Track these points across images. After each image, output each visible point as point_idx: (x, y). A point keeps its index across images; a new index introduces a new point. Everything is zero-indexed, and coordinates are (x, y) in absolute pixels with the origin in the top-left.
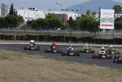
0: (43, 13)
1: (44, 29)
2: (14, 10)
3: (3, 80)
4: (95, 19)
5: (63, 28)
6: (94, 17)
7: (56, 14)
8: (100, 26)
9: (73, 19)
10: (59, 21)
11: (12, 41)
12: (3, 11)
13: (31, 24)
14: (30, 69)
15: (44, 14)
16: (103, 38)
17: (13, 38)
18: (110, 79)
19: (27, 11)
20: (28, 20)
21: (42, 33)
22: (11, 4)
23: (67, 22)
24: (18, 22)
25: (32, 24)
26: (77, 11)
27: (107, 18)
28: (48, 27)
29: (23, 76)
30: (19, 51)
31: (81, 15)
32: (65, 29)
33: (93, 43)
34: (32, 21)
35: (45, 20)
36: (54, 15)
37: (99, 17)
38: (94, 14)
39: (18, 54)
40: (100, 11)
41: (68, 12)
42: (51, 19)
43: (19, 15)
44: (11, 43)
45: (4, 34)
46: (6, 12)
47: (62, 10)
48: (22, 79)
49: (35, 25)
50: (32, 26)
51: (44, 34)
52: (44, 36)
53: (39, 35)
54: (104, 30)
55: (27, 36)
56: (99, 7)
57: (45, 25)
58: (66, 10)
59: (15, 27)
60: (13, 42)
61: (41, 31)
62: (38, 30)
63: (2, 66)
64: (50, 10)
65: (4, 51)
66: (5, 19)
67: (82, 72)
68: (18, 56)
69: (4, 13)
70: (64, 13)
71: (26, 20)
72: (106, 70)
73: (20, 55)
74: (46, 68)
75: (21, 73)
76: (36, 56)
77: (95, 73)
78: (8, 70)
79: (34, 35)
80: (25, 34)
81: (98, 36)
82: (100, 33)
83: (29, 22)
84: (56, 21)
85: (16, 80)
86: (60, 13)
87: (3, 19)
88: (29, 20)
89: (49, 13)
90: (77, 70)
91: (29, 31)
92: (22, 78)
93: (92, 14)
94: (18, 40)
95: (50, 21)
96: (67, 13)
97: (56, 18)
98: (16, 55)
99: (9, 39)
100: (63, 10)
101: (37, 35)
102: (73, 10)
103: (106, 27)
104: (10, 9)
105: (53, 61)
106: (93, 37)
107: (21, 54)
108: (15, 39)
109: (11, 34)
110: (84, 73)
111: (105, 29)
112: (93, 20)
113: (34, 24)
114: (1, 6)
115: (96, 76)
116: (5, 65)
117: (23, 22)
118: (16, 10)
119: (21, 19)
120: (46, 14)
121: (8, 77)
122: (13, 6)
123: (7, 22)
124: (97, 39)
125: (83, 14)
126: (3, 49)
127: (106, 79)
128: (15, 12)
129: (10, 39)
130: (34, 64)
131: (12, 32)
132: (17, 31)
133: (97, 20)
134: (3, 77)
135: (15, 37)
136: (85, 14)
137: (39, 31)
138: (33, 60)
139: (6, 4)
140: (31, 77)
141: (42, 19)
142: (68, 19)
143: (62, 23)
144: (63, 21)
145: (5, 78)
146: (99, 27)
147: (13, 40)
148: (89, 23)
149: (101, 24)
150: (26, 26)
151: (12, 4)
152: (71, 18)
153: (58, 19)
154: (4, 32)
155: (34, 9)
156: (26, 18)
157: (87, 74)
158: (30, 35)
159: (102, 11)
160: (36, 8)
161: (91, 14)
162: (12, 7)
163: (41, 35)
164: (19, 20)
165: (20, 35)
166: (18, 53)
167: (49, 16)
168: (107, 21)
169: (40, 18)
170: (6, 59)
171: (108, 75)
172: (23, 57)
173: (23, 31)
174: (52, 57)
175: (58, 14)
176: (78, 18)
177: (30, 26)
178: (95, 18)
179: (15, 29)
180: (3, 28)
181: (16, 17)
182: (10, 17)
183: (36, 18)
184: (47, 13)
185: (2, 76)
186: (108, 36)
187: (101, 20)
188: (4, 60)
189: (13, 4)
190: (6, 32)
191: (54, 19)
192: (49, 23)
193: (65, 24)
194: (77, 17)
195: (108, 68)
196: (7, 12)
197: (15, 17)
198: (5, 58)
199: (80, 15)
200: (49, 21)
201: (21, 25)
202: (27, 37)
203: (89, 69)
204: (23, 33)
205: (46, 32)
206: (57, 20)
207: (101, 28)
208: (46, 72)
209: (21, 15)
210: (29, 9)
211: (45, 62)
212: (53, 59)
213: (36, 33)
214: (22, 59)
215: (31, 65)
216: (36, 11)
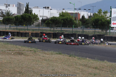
0: (57, 12)
1: (57, 27)
2: (29, 9)
3: (19, 74)
5: (76, 27)
6: (106, 15)
7: (69, 13)
9: (85, 18)
10: (72, 20)
11: (27, 38)
12: (19, 9)
15: (58, 12)
16: (114, 36)
19: (42, 10)
20: (43, 18)
21: (56, 31)
23: (80, 20)
24: (33, 20)
25: (46, 22)
26: (89, 10)
28: (61, 25)
29: (37, 71)
30: (34, 47)
31: (93, 14)
32: (77, 27)
34: (46, 19)
35: (59, 18)
36: (67, 13)
37: (111, 16)
38: (105, 13)
39: (33, 50)
40: (111, 10)
41: (81, 11)
42: (65, 18)
43: (34, 13)
45: (20, 31)
46: (21, 11)
47: (75, 9)
49: (49, 23)
50: (46, 24)
51: (57, 32)
53: (53, 32)
54: (115, 28)
56: (111, 7)
57: (59, 23)
58: (79, 9)
59: (30, 25)
61: (55, 29)
62: (52, 28)
64: (64, 9)
65: (20, 47)
66: (21, 17)
67: (93, 68)
68: (33, 52)
69: (20, 12)
70: (77, 12)
71: (41, 19)
73: (35, 51)
74: (59, 64)
75: (36, 68)
76: (50, 52)
77: (106, 69)
78: (23, 65)
79: (48, 32)
80: (40, 32)
81: (109, 34)
82: (111, 31)
83: (44, 20)
84: (69, 19)
85: (31, 75)
86: (73, 12)
87: (19, 17)
89: (62, 12)
90: (89, 65)
91: (44, 29)
92: (37, 73)
93: (104, 13)
95: (64, 20)
96: (79, 12)
97: (69, 16)
98: (31, 51)
99: (24, 36)
100: (76, 9)
101: (51, 32)
102: (86, 10)
104: (25, 7)
105: (66, 57)
106: (104, 35)
109: (27, 31)
110: (96, 68)
112: (104, 19)
113: (48, 22)
114: (18, 5)
115: (108, 71)
116: (21, 60)
117: (38, 20)
118: (31, 9)
119: (36, 17)
120: (60, 13)
121: (23, 72)
122: (28, 5)
123: (23, 20)
124: (108, 37)
130: (48, 59)
131: (28, 29)
132: (31, 29)
133: (108, 19)
134: (19, 72)
135: (30, 34)
136: (96, 13)
137: (53, 29)
138: (47, 56)
139: (22, 3)
140: (45, 72)
141: (55, 17)
142: (81, 17)
143: (75, 21)
144: (75, 19)
145: (20, 73)
146: (110, 25)
148: (100, 21)
149: (112, 22)
150: (41, 24)
151: (28, 3)
152: (83, 17)
154: (20, 29)
155: (48, 8)
156: (40, 16)
157: (98, 69)
160: (50, 7)
161: (102, 13)
162: (27, 6)
164: (34, 18)
165: (34, 32)
166: (33, 49)
167: (62, 15)
170: (21, 55)
172: (37, 53)
173: (38, 28)
174: (65, 53)
175: (71, 13)
176: (90, 17)
177: (45, 24)
178: (106, 17)
179: (30, 26)
180: (18, 25)
182: (25, 15)
183: (51, 17)
185: (18, 70)
187: (112, 19)
188: (20, 56)
190: (22, 29)
191: (67, 18)
192: (63, 21)
193: (77, 22)
194: (89, 16)
196: (23, 11)
197: (30, 15)
198: (20, 54)
199: (92, 14)
200: (62, 19)
201: (36, 23)
202: (42, 34)
203: (101, 65)
204: (38, 30)
205: (60, 29)
206: (70, 18)
207: (112, 26)
208: (60, 67)
209: (36, 14)
210: (44, 8)
211: (59, 57)
212: (66, 55)
213: (50, 30)
214: (37, 55)
215: (45, 61)
216: (50, 9)
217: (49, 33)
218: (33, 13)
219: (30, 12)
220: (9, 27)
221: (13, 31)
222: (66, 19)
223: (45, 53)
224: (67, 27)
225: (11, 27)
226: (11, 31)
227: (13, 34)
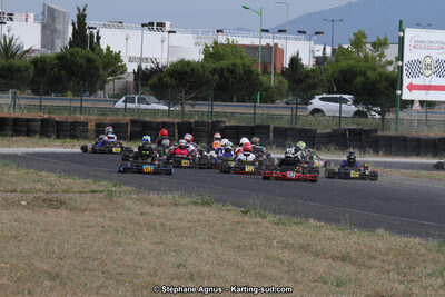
0: (194, 41)
1: (196, 99)
2: (88, 32)
3: (47, 283)
4: (384, 66)
5: (268, 98)
6: (382, 55)
7: (243, 46)
8: (401, 90)
9: (302, 65)
10: (251, 72)
11: (82, 142)
12: (48, 32)
13: (151, 82)
14: (146, 244)
15: (197, 44)
16: (414, 134)
17: (86, 132)
18: (439, 281)
19: (137, 35)
20: (139, 68)
21: (191, 114)
22: (79, 9)
23: (283, 73)
24: (102, 72)
25: (154, 79)
26: (316, 33)
27: (428, 60)
28: (211, 92)
29: (120, 270)
30: (105, 178)
31: (333, 50)
32: (273, 102)
33: (376, 152)
34: (152, 68)
35: (203, 66)
36: (235, 48)
37: (400, 57)
38: (380, 45)
39: (103, 189)
40: (401, 34)
41: (286, 39)
42: (224, 64)
43: (108, 48)
44: (77, 150)
45: (53, 116)
46: (58, 38)
47: (263, 31)
48: (118, 281)
49: (166, 86)
50: (153, 87)
51: (196, 118)
52: (197, 123)
53: (180, 121)
54: (416, 106)
55: (134, 122)
56: (401, 22)
57: (201, 86)
58: (280, 31)
59: (93, 92)
61: (188, 108)
63: (45, 230)
64: (221, 31)
65: (52, 177)
66: (57, 61)
67: (334, 258)
68: (102, 195)
69: (53, 42)
70: (271, 42)
71: (132, 68)
72: (423, 251)
73: (111, 193)
74: (204, 241)
75: (115, 257)
76: (169, 196)
77: (383, 261)
78: (66, 246)
79: (160, 121)
80: (128, 118)
81: (393, 125)
82: (402, 115)
83: (144, 73)
84: (241, 71)
85: (96, 284)
86: (256, 42)
87: (48, 60)
88: (143, 67)
89: (216, 43)
90: (319, 247)
92: (119, 277)
93: (374, 45)
95: (221, 72)
96: (281, 43)
97: (242, 58)
98: (94, 192)
100: (267, 31)
101: (171, 120)
102: (304, 33)
103: (424, 92)
104: (73, 24)
105: (229, 215)
106: (376, 130)
107: (114, 189)
108: (93, 137)
109: (78, 115)
110: (344, 258)
111: (422, 103)
112: (375, 70)
113: (160, 79)
114: (43, 14)
115: (389, 271)
116: (56, 229)
117: (122, 73)
118: (95, 31)
119: (113, 62)
120: (206, 47)
121: (65, 273)
122: (84, 16)
123: (63, 72)
124: (390, 139)
125: (340, 46)
126: (48, 171)
127: (426, 282)
128: (92, 35)
129: (74, 136)
130: (162, 224)
131: (81, 109)
132: (98, 105)
133: (390, 68)
134: (50, 274)
135: (91, 126)
136: (346, 47)
137: (178, 108)
138: (156, 211)
139: (60, 9)
140: (149, 275)
141: (189, 63)
142: (286, 64)
143: (263, 78)
144: (265, 71)
145: (54, 277)
146: (399, 92)
147: (85, 138)
148: (360, 79)
149: (406, 81)
150: (132, 87)
151: (82, 8)
152: (295, 61)
153: (247, 63)
154: (51, 110)
155: (161, 25)
156: (131, 60)
157: (354, 263)
158: (147, 119)
159: (409, 34)
160: (168, 24)
161: (369, 46)
162: (81, 18)
163: (185, 119)
164: (106, 66)
165: (108, 119)
166: (103, 185)
167: (215, 53)
168: (428, 72)
169: (183, 60)
170: (57, 208)
171: (431, 268)
172: (119, 199)
174: (225, 202)
175: (247, 47)
176: (320, 61)
177: (148, 88)
178: (384, 60)
179: (92, 98)
180: (47, 93)
181: (95, 57)
182: (72, 55)
183: (170, 60)
184: (210, 43)
185: (45, 267)
186: (430, 127)
187: (405, 67)
188: (51, 212)
189: (84, 10)
190: (59, 108)
191: (234, 65)
192: (216, 77)
193: (273, 81)
194: (317, 59)
195: (433, 243)
196: (64, 38)
197: (91, 54)
198: (53, 203)
199: (329, 51)
200: (214, 71)
201: (113, 85)
202: (136, 129)
203: (363, 247)
204: (122, 112)
205: (205, 109)
206: (244, 65)
207: (404, 97)
208: (205, 256)
209: (115, 49)
210: (143, 25)
211: (202, 218)
212: (230, 207)
213: (169, 113)
214: (117, 208)
215: (148, 230)
216: (170, 32)
217: (164, 124)
218: (103, 46)
219: (92, 41)
220: (9, 101)
221: (26, 115)
222: (228, 69)
223: (149, 202)
224: (235, 99)
225: (17, 102)
226: (17, 114)
227: (27, 126)
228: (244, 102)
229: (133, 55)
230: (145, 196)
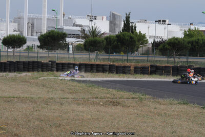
0: (179, 28)
1: (180, 55)
2: (131, 25)
7: (202, 31)
11: (128, 75)
12: (112, 25)
13: (160, 47)
14: (157, 122)
15: (181, 30)
17: (130, 70)
19: (153, 26)
20: (154, 41)
21: (178, 63)
22: (126, 14)
24: (137, 43)
25: (161, 46)
28: (188, 52)
29: (145, 134)
30: (138, 92)
34: (160, 41)
35: (183, 40)
36: (198, 32)
39: (137, 97)
42: (193, 39)
43: (140, 32)
44: (125, 79)
45: (115, 63)
46: (117, 27)
49: (166, 49)
50: (160, 50)
51: (181, 64)
52: (181, 66)
53: (173, 66)
55: (152, 66)
57: (183, 49)
59: (133, 52)
60: (129, 77)
61: (177, 60)
62: (170, 58)
64: (192, 24)
65: (114, 91)
66: (116, 38)
68: (137, 100)
69: (115, 29)
71: (151, 41)
73: (141, 99)
74: (184, 121)
75: (143, 128)
76: (168, 100)
78: (120, 123)
79: (163, 65)
80: (148, 64)
83: (156, 43)
84: (201, 42)
87: (112, 38)
88: (156, 41)
89: (190, 29)
91: (156, 59)
94: (137, 73)
95: (192, 43)
97: (202, 36)
98: (133, 98)
99: (121, 71)
101: (169, 65)
104: (124, 21)
105: (196, 109)
107: (142, 97)
108: (133, 73)
109: (126, 63)
113: (164, 46)
114: (110, 17)
116: (116, 115)
117: (146, 43)
118: (134, 24)
119: (142, 38)
120: (185, 31)
122: (129, 17)
123: (119, 43)
126: (112, 89)
128: (132, 26)
129: (124, 73)
130: (165, 113)
131: (128, 60)
132: (135, 58)
135: (132, 68)
137: (172, 59)
138: (162, 107)
139: (119, 15)
141: (177, 39)
147: (129, 73)
150: (151, 50)
151: (128, 14)
154: (114, 60)
155: (164, 21)
156: (150, 37)
158: (158, 65)
162: (128, 18)
163: (175, 65)
164: (139, 40)
165: (140, 65)
166: (137, 95)
167: (189, 34)
169: (174, 38)
170: (117, 106)
172: (145, 102)
173: (146, 58)
174: (194, 103)
175: (204, 31)
177: (158, 50)
179: (133, 55)
180: (112, 53)
181: (134, 36)
182: (123, 35)
183: (168, 37)
184: (187, 29)
188: (114, 108)
189: (129, 14)
190: (117, 60)
191: (198, 39)
192: (190, 45)
196: (120, 27)
197: (132, 35)
198: (115, 103)
200: (189, 42)
201: (142, 49)
202: (152, 69)
204: (146, 61)
205: (185, 60)
206: (203, 40)
208: (185, 128)
209: (143, 33)
210: (156, 21)
211: (183, 110)
212: (196, 106)
213: (168, 62)
214: (144, 106)
215: (158, 116)
216: (168, 24)
217: (166, 67)
218: (138, 31)
219: (132, 29)
220: (95, 57)
221: (102, 63)
222: (195, 41)
223: (159, 103)
224: (198, 55)
225: (98, 57)
226: (98, 62)
227: (103, 68)
228: (203, 56)
229: (151, 35)
230: (157, 100)
